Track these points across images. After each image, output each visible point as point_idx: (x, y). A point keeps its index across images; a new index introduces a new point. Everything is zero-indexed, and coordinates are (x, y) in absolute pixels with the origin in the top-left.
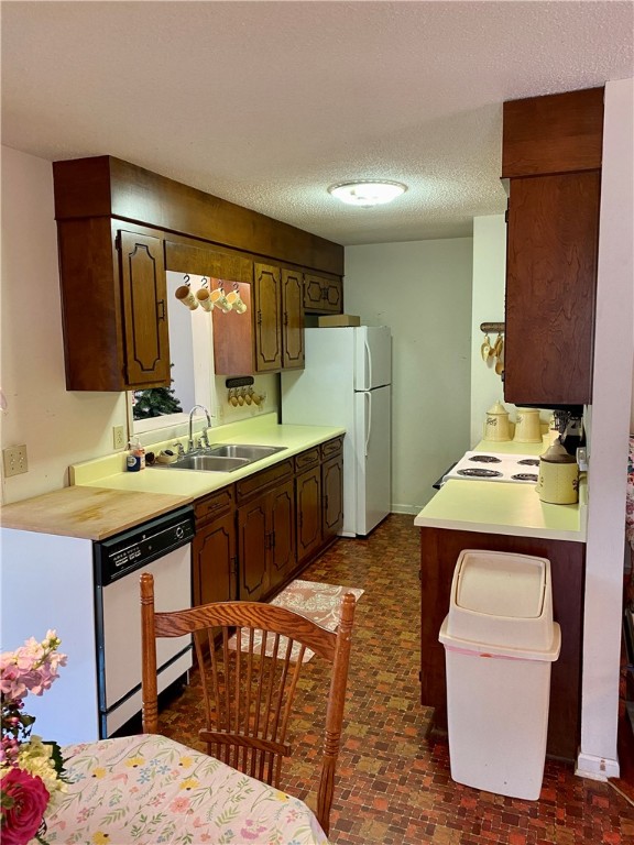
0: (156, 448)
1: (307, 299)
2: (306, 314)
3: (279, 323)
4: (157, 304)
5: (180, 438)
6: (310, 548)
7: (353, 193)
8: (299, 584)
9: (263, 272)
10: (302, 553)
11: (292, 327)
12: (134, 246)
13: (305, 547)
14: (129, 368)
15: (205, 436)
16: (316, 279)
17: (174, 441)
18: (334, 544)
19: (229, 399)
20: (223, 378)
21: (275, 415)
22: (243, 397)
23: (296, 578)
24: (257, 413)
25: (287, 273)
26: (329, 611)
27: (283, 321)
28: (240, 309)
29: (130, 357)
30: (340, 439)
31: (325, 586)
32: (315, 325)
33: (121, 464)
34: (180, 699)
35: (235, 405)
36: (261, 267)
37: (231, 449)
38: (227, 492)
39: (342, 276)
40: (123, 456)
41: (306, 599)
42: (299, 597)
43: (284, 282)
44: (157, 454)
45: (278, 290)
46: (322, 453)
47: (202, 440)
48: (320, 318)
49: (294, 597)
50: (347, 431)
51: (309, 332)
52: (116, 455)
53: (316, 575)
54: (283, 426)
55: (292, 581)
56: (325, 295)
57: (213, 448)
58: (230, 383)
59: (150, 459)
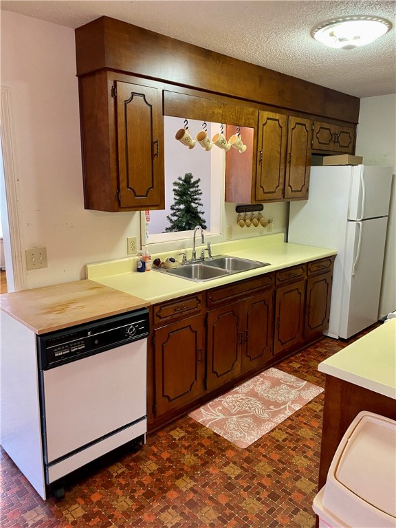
0: (163, 256)
1: (315, 142)
2: (313, 154)
3: (283, 161)
4: (152, 143)
5: (188, 249)
6: (288, 345)
7: (332, 35)
8: (274, 372)
9: (268, 119)
10: (278, 349)
11: (297, 165)
12: (130, 96)
13: (282, 344)
14: (122, 193)
15: (209, 249)
16: (326, 125)
17: (183, 251)
18: (318, 342)
19: (238, 221)
20: (234, 206)
21: (283, 235)
22: (251, 220)
23: (273, 366)
24: (265, 232)
25: (294, 120)
26: (285, 403)
27: (286, 160)
28: (241, 150)
29: (123, 185)
30: (330, 259)
31: (292, 378)
32: (320, 164)
33: (132, 266)
34: (134, 456)
35: (242, 226)
36: (266, 114)
37: (229, 260)
38: (197, 298)
39: (356, 123)
40: (134, 260)
41: (272, 387)
42: (267, 383)
43: (291, 126)
44: (163, 260)
45: (284, 134)
46: (308, 269)
47: (206, 252)
48: (325, 158)
49: (263, 383)
50: (338, 253)
51: (314, 170)
52: (127, 259)
53: (290, 367)
54: (288, 244)
55: (268, 368)
56: (334, 138)
57: (215, 258)
58: (240, 209)
59: (157, 263)
